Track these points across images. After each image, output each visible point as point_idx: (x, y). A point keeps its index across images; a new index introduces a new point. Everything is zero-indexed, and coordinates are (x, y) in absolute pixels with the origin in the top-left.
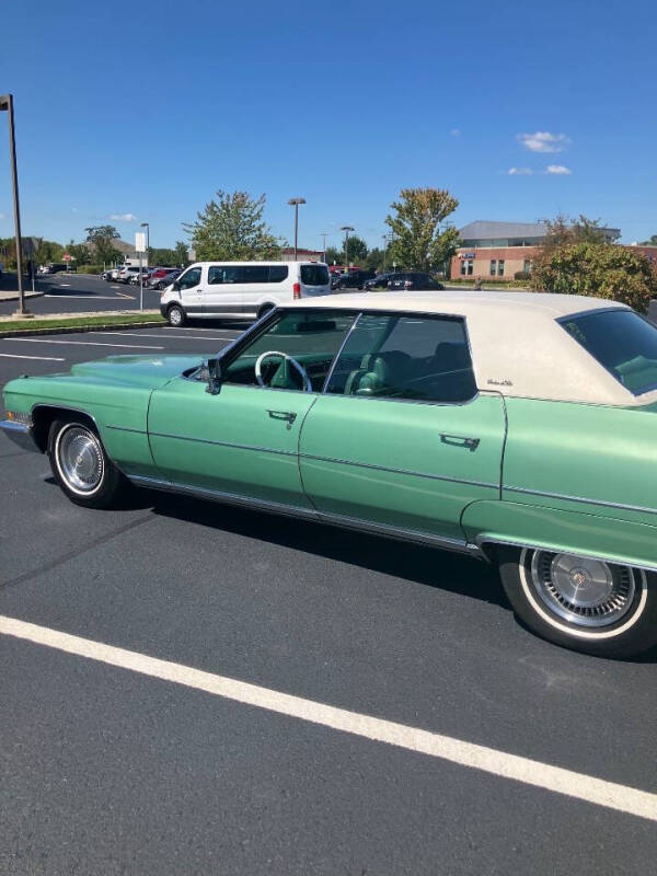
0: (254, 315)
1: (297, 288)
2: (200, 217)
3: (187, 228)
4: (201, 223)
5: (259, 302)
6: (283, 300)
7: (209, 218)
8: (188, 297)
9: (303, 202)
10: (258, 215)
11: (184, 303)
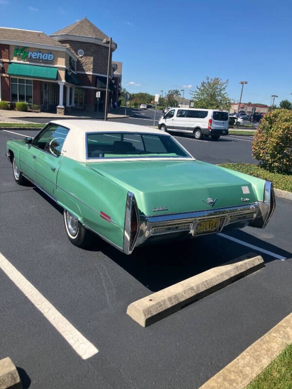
0: (192, 132)
1: (210, 121)
2: (197, 88)
3: (192, 93)
4: (198, 90)
5: (194, 126)
6: (205, 126)
7: (202, 88)
8: (168, 122)
9: (246, 83)
10: (224, 89)
11: (167, 124)
